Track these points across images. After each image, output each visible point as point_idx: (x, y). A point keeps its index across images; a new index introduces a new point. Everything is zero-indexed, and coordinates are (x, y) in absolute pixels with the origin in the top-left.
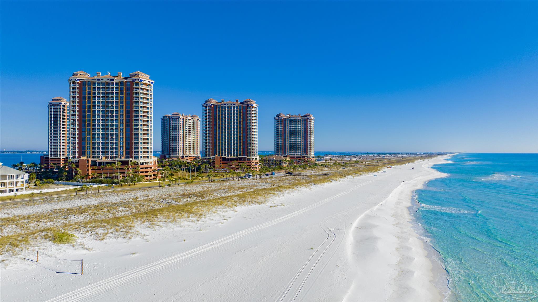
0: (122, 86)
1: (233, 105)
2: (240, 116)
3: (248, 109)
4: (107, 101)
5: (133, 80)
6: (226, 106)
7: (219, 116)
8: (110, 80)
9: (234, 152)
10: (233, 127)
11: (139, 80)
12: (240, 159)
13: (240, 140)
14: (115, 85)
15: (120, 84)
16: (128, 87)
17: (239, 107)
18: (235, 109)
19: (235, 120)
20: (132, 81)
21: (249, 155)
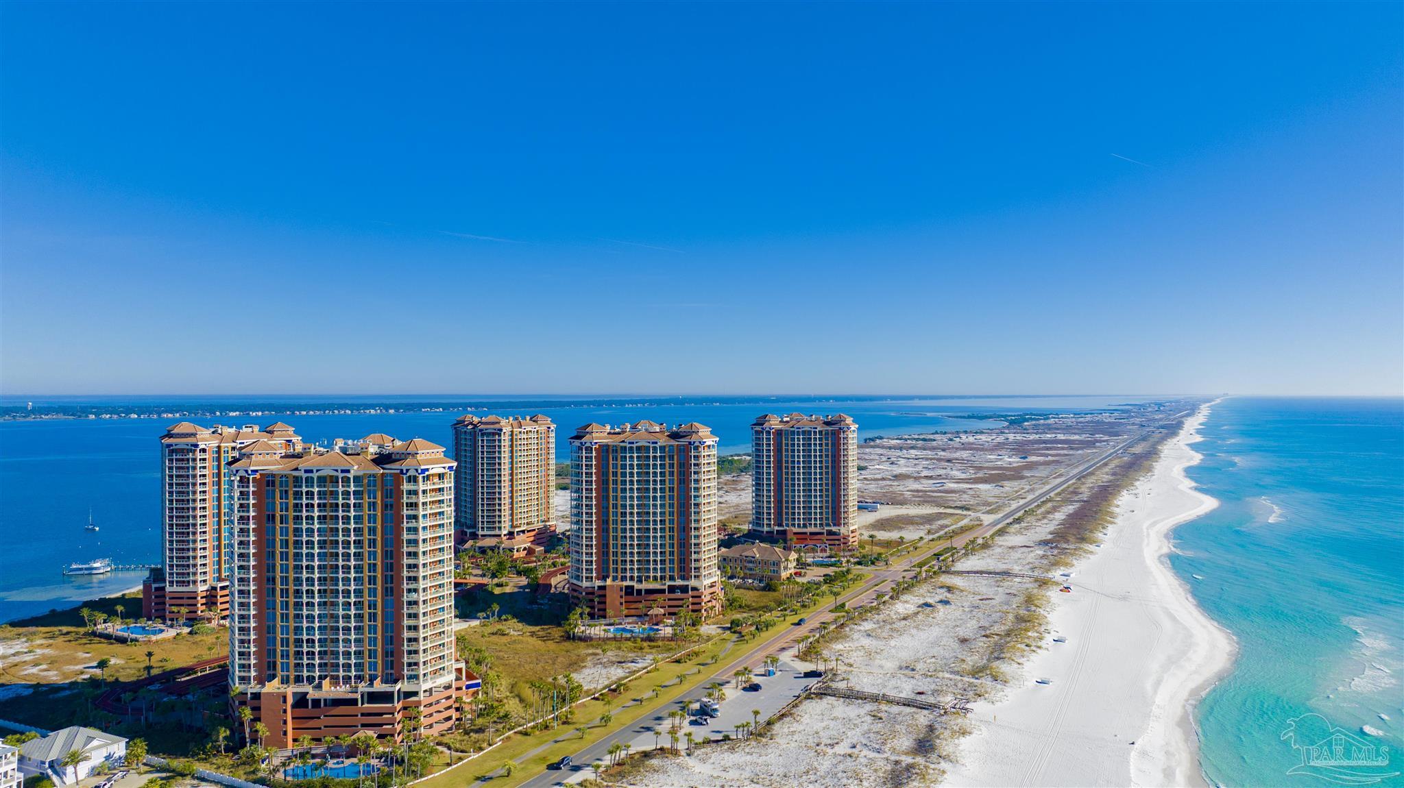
0: (372, 488)
1: (653, 443)
2: (672, 474)
3: (693, 454)
4: (331, 528)
5: (402, 470)
6: (634, 446)
7: (615, 474)
8: (340, 471)
9: (655, 570)
10: (651, 502)
11: (417, 470)
12: (672, 589)
13: (671, 538)
14: (352, 484)
15: (366, 481)
16: (389, 488)
17: (667, 449)
18: (659, 454)
19: (656, 485)
20: (399, 471)
21: (695, 576)
